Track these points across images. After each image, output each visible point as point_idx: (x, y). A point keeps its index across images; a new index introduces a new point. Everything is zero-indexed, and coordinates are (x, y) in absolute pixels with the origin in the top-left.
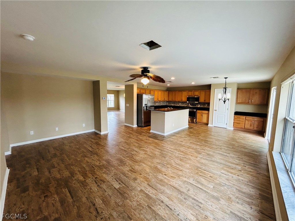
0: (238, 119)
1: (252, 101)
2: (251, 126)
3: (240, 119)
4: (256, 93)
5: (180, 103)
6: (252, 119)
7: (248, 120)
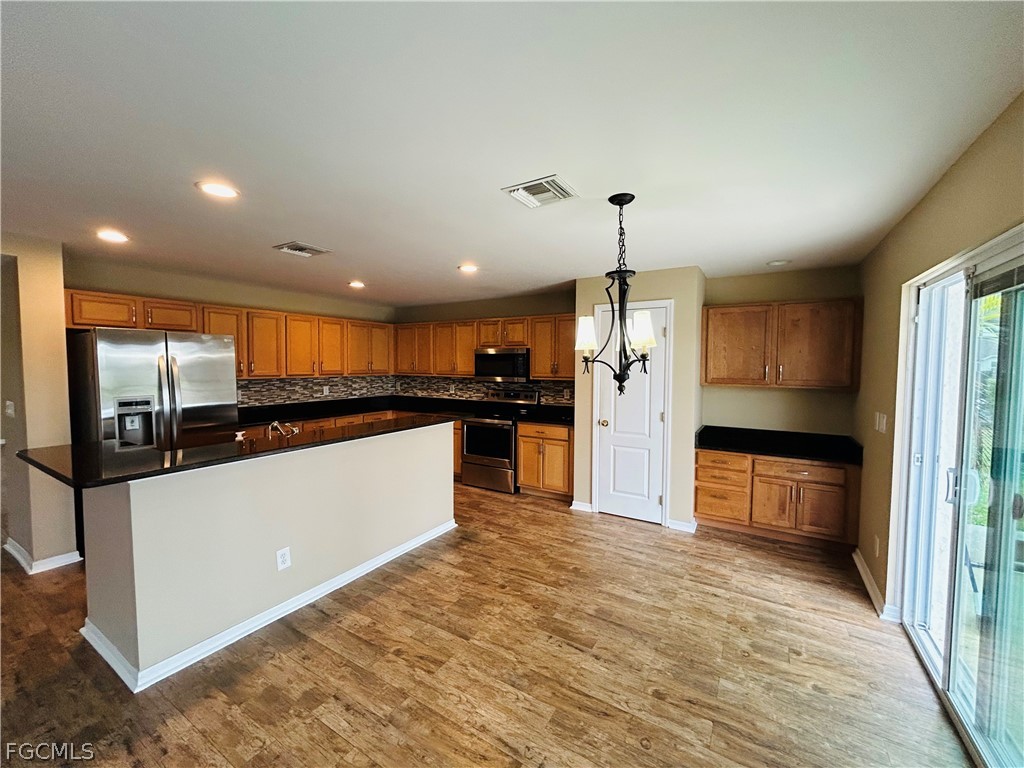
0: (717, 473)
1: (778, 368)
2: (784, 511)
3: (726, 474)
4: (795, 324)
5: (454, 382)
6: (787, 475)
7: (768, 480)
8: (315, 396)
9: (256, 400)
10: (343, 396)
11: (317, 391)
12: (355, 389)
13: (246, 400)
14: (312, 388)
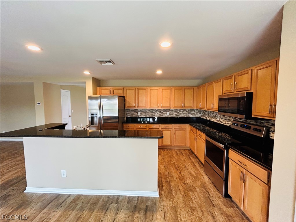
8: (164, 115)
9: (144, 115)
10: (175, 116)
11: (164, 114)
12: (181, 114)
13: (141, 115)
14: (162, 112)
